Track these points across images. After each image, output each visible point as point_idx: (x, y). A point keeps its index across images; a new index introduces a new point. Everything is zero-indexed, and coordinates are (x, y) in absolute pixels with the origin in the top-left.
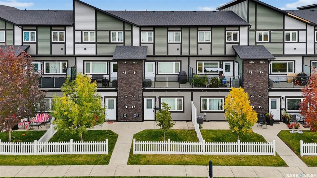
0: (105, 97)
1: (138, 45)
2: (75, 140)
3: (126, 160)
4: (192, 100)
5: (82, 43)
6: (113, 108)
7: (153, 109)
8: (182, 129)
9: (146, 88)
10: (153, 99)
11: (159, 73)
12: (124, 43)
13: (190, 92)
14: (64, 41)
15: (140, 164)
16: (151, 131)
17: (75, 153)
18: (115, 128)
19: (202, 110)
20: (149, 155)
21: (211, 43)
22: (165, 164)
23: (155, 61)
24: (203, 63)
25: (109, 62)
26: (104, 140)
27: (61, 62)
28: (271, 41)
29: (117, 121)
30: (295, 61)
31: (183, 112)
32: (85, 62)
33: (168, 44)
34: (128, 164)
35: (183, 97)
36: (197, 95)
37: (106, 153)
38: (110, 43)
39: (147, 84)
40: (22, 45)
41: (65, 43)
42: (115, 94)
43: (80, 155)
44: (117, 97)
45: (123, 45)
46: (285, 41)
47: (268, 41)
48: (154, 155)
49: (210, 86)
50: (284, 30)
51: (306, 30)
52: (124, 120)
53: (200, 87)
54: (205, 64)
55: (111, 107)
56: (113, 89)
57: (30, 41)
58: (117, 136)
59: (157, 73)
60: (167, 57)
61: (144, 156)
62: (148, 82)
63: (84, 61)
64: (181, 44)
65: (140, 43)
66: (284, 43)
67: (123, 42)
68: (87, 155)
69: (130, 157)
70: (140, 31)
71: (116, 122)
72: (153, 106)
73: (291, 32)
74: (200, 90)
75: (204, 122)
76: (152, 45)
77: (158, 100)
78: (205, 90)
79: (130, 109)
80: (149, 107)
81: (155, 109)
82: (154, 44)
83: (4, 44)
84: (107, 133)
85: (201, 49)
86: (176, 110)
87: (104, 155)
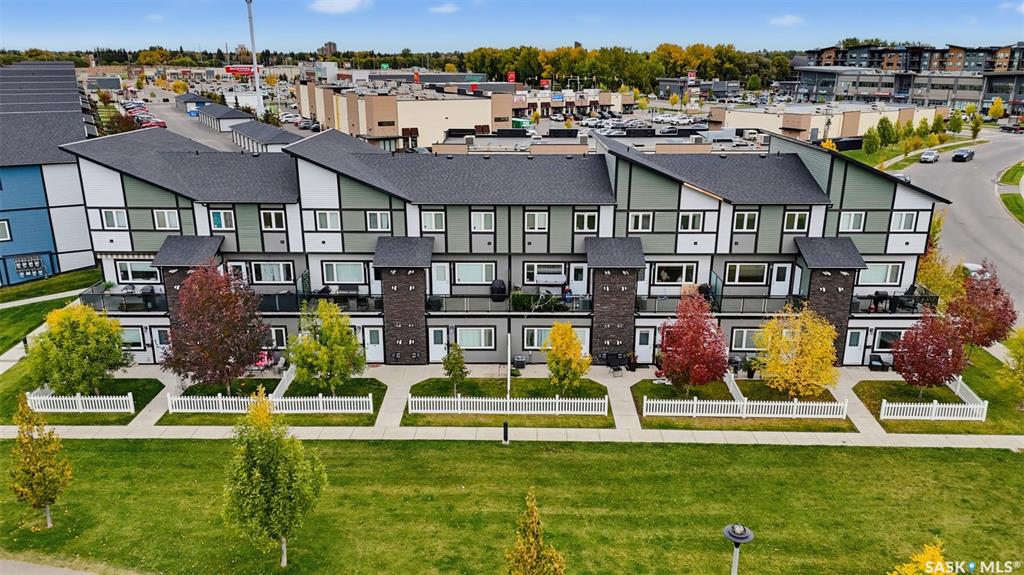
0: (364, 327)
1: (418, 235)
2: (325, 395)
3: (399, 421)
4: (509, 331)
5: (317, 231)
6: (378, 343)
7: (444, 346)
8: (488, 377)
9: (432, 313)
10: (445, 330)
11: (457, 282)
12: (392, 232)
13: (506, 320)
14: (284, 229)
15: (417, 426)
16: (438, 380)
17: (326, 411)
18: (383, 374)
19: (526, 347)
20: (430, 415)
21: (548, 233)
22: (451, 426)
23: (450, 262)
24: (536, 265)
25: (367, 263)
26: (366, 395)
27: (281, 264)
28: (655, 230)
29: (385, 363)
30: (697, 263)
31: (495, 349)
32: (324, 264)
33: (471, 233)
34: (401, 425)
35: (495, 327)
36: (516, 324)
37: (371, 411)
38: (366, 231)
39: (434, 304)
40: (212, 235)
41: (286, 232)
42: (379, 321)
43: (334, 414)
44: (383, 327)
45: (390, 235)
46: (680, 230)
47: (650, 230)
48: (437, 415)
49: (539, 310)
50: (679, 210)
51: (719, 211)
52: (397, 362)
53: (524, 310)
54: (539, 266)
55: (374, 341)
56: (377, 313)
57: (224, 228)
58: (386, 389)
59: (453, 284)
60: (471, 256)
61: (424, 416)
62: (436, 301)
63: (322, 262)
64: (495, 233)
65: (422, 233)
66: (677, 233)
67: (389, 230)
68: (344, 415)
69: (404, 417)
70: (421, 210)
71: (384, 365)
72: (445, 341)
73: (691, 214)
74: (522, 317)
75: (526, 366)
76: (443, 235)
77: (451, 331)
78: (529, 317)
79: (405, 345)
80: (438, 341)
81: (448, 345)
82: (446, 233)
83: (179, 234)
84: (370, 383)
85: (530, 243)
86: (483, 347)
87: (367, 415)
